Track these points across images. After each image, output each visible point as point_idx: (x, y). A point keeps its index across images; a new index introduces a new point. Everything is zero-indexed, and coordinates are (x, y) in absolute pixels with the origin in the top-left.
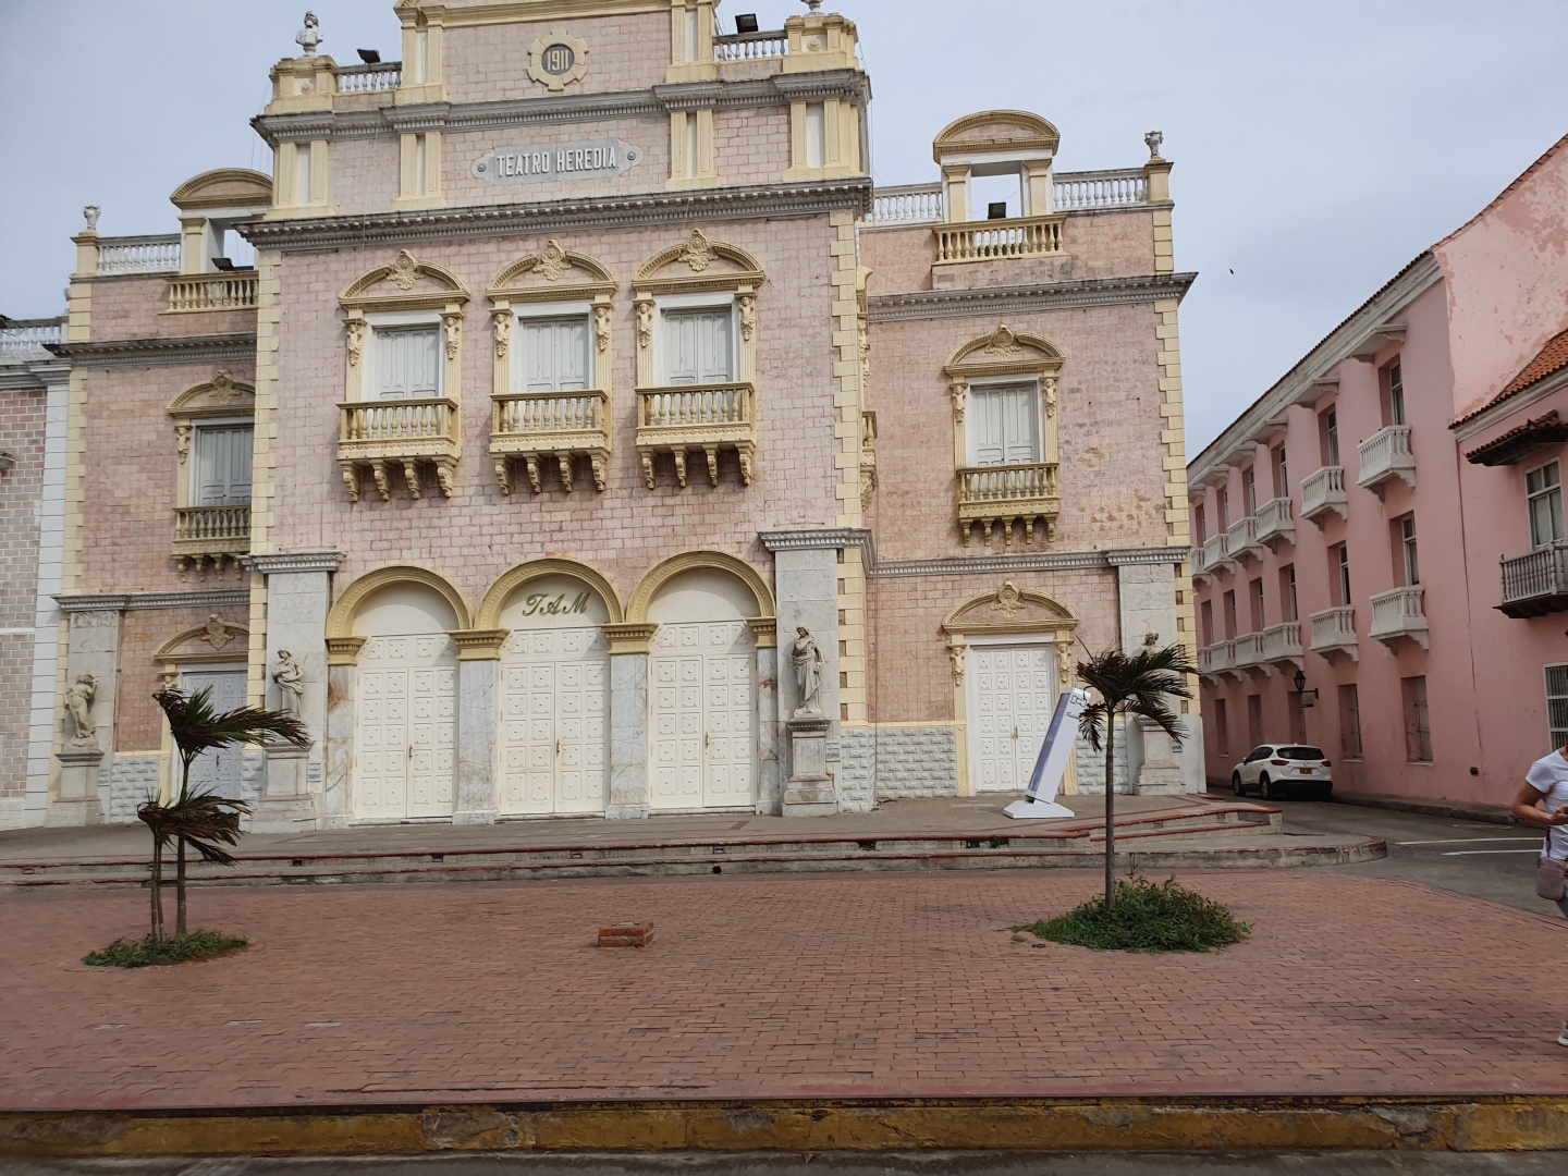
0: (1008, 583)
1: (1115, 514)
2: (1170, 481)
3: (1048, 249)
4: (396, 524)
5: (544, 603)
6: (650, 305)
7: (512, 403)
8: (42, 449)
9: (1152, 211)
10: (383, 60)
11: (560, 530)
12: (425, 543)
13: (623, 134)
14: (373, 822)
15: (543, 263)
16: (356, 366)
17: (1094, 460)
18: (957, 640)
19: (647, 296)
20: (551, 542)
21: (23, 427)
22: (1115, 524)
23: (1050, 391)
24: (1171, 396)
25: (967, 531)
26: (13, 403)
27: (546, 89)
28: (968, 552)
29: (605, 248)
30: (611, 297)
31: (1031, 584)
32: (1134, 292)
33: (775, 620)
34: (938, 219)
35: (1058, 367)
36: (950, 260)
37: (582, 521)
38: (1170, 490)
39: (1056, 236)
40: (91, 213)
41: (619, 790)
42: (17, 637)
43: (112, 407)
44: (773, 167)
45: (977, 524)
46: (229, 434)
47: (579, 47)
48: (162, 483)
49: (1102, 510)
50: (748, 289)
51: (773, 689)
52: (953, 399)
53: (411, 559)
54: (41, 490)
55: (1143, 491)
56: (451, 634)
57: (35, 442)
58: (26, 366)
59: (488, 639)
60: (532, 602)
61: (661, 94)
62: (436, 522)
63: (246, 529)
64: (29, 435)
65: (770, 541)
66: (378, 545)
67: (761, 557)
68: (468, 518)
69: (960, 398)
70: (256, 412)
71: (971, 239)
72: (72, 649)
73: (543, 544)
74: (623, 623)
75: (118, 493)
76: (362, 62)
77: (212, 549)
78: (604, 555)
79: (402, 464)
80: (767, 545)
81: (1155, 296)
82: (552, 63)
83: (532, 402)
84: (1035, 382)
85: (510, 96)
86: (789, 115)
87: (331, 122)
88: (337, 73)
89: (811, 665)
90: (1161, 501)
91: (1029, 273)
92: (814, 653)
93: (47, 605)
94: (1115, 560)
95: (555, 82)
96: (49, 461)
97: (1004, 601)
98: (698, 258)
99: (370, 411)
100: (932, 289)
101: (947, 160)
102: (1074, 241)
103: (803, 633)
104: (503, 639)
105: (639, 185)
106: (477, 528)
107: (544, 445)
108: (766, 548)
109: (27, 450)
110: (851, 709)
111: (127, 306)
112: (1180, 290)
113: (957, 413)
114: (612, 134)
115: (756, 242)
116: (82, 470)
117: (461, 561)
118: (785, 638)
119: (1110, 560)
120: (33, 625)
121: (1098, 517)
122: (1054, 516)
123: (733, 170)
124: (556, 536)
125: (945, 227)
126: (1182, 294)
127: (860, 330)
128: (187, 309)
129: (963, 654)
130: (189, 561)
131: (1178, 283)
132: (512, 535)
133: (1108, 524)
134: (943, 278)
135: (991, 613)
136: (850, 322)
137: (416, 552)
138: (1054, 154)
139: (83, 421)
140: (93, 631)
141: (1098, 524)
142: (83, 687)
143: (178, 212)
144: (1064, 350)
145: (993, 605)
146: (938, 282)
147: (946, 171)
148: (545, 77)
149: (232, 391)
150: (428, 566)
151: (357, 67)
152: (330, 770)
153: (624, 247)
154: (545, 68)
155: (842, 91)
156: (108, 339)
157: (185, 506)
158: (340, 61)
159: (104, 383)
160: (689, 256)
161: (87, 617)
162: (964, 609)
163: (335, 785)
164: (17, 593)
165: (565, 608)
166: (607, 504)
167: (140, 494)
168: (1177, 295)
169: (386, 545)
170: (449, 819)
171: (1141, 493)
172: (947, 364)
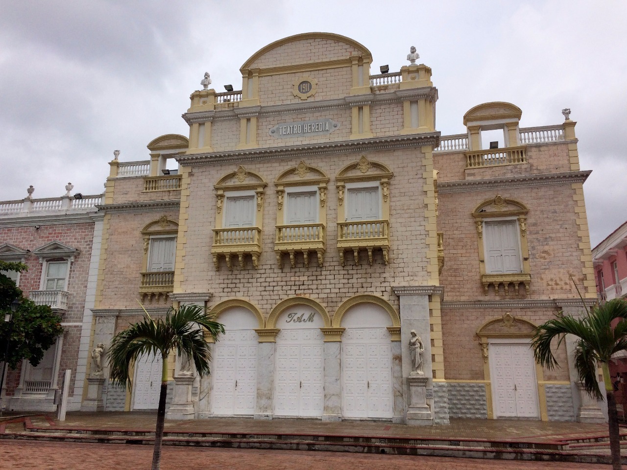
0: (508, 314)
1: (558, 282)
2: (584, 267)
3: (519, 161)
4: (234, 281)
5: (295, 318)
6: (343, 187)
7: (284, 229)
8: (91, 248)
9: (568, 143)
10: (234, 90)
11: (303, 285)
12: (246, 289)
13: (331, 117)
14: (219, 416)
15: (298, 170)
16: (220, 214)
17: (546, 256)
18: (484, 340)
19: (342, 184)
20: (299, 289)
21: (84, 238)
22: (558, 287)
23: (523, 224)
24: (582, 227)
25: (486, 288)
26: (82, 229)
27: (300, 99)
28: (487, 298)
29: (324, 164)
30: (326, 184)
31: (519, 315)
32: (561, 180)
33: (400, 328)
34: (467, 149)
35: (526, 213)
36: (473, 167)
37: (313, 280)
38: (585, 271)
39: (522, 155)
40: (116, 153)
41: (328, 407)
42: (75, 327)
43: (120, 230)
44: (396, 129)
45: (491, 285)
46: (164, 242)
47: (313, 82)
48: (137, 262)
49: (552, 280)
50: (386, 180)
51: (399, 361)
52: (477, 228)
53: (240, 296)
54: (89, 265)
55: (571, 271)
56: (256, 330)
57: (89, 245)
58: (88, 213)
59: (271, 333)
60: (290, 316)
61: (348, 100)
62: (251, 280)
63: (172, 282)
64: (86, 242)
65: (397, 291)
66: (226, 290)
67: (393, 298)
68: (264, 279)
69: (480, 227)
70: (179, 233)
71: (482, 157)
72: (97, 332)
73: (295, 290)
74: (330, 328)
75: (119, 266)
76: (226, 91)
77: (155, 290)
78: (321, 296)
79: (238, 255)
80: (396, 292)
81: (571, 181)
82: (303, 89)
83: (292, 229)
84: (515, 220)
85: (285, 102)
86: (403, 107)
87: (213, 114)
88: (216, 95)
89: (418, 350)
90: (581, 277)
91: (510, 172)
92: (419, 345)
93: (87, 314)
94: (560, 304)
95: (304, 96)
96: (93, 252)
97: (506, 323)
98: (364, 167)
99: (225, 233)
100: (465, 179)
101: (470, 124)
102: (531, 157)
103: (414, 335)
104: (277, 333)
105: (338, 137)
106: (268, 283)
107: (297, 247)
108: (396, 294)
109: (85, 248)
110: (437, 373)
111: (128, 190)
112: (584, 178)
113: (480, 234)
114: (327, 117)
115: (389, 161)
116: (105, 257)
117: (260, 298)
118: (405, 337)
119: (558, 304)
120: (81, 321)
121: (550, 283)
122: (529, 283)
123: (379, 130)
124: (302, 287)
125: (470, 152)
126: (584, 180)
127: (435, 197)
128: (151, 190)
129: (487, 348)
130: (145, 295)
131: (582, 176)
132: (282, 286)
133: (555, 287)
134: (469, 175)
135: (500, 328)
136: (431, 194)
137: (241, 293)
138: (519, 120)
139: (107, 236)
140: (105, 325)
141: (550, 287)
142: (100, 349)
143: (150, 152)
144: (528, 206)
145: (501, 324)
146: (468, 176)
147: (469, 129)
148: (300, 95)
149: (166, 224)
150: (246, 299)
151: (224, 93)
152: (202, 391)
153: (333, 163)
154: (300, 91)
155: (426, 96)
156: (119, 203)
157: (145, 272)
158: (217, 91)
159: (117, 221)
160: (360, 167)
161: (103, 319)
162: (487, 325)
163: (203, 398)
164: (77, 308)
165: (304, 320)
166: (324, 273)
167: (128, 267)
168: (582, 181)
169: (230, 290)
170: (252, 417)
171: (571, 272)
172: (473, 212)
